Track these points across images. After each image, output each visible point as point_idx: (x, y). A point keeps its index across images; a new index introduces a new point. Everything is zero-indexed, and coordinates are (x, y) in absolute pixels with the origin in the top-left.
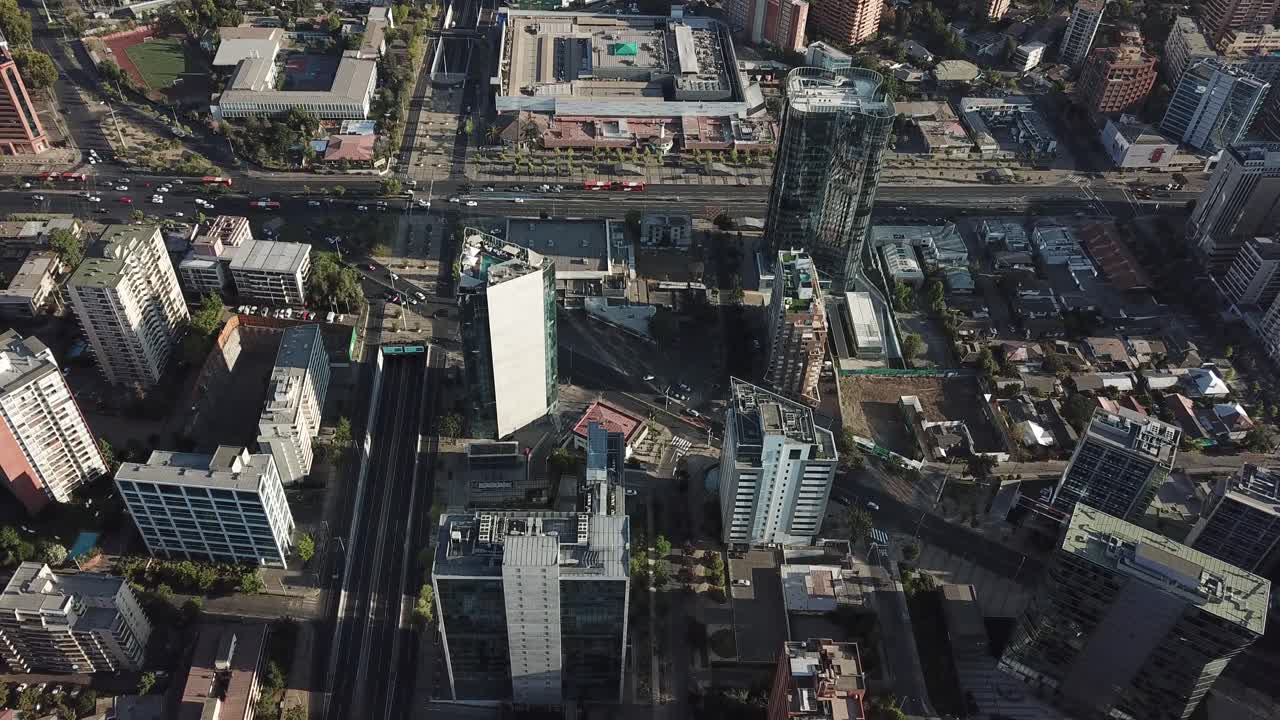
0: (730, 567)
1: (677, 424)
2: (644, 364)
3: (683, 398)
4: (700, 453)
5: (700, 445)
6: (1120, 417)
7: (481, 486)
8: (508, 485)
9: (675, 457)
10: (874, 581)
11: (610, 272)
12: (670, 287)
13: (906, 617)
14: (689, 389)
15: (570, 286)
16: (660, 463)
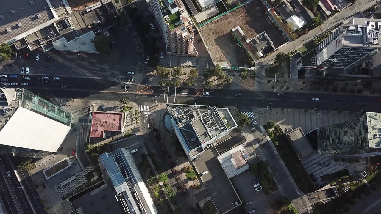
0: (195, 167)
1: (137, 98)
2: (103, 67)
3: (133, 80)
4: (156, 110)
5: (154, 105)
6: (355, 26)
7: (62, 184)
8: (75, 177)
9: (145, 118)
10: (257, 141)
11: (57, 18)
12: (93, 9)
13: (276, 152)
14: (133, 73)
15: (40, 37)
16: (140, 125)
